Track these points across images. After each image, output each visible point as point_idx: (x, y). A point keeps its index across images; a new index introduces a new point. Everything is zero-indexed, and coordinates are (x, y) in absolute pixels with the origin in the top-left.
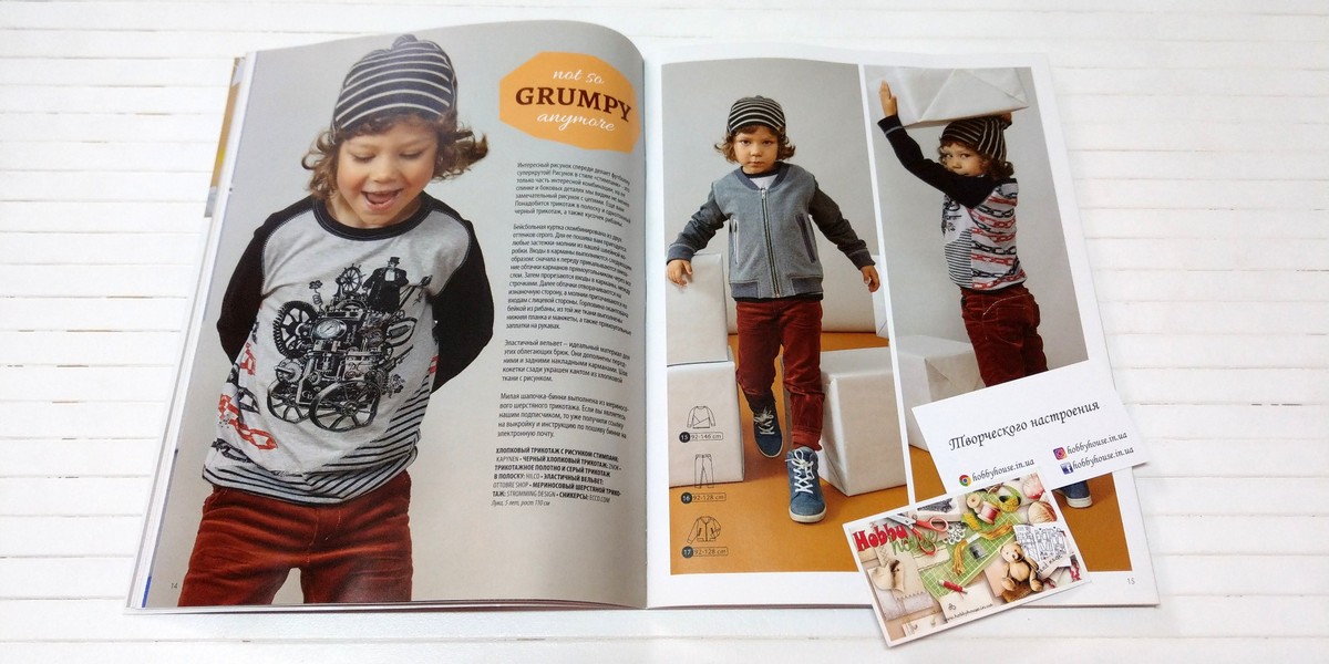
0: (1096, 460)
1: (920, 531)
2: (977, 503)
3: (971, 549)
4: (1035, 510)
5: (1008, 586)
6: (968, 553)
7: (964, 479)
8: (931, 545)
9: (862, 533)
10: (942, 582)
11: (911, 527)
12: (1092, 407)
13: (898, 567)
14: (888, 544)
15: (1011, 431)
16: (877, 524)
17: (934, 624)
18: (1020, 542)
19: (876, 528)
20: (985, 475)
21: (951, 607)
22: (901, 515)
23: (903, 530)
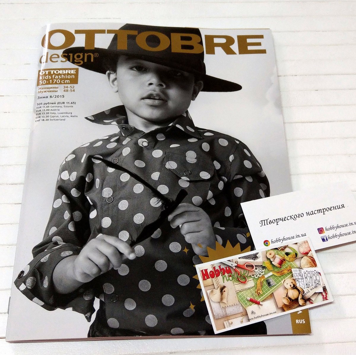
0: (341, 235)
1: (239, 270)
2: (272, 255)
3: (267, 281)
4: (305, 261)
5: (286, 302)
6: (265, 283)
7: (266, 243)
8: (245, 278)
9: (206, 270)
10: (249, 298)
11: (234, 268)
12: (341, 207)
13: (225, 289)
14: (220, 277)
15: (294, 217)
16: (215, 266)
17: (242, 322)
18: (294, 278)
19: (214, 268)
20: (278, 240)
21: (253, 312)
22: (229, 261)
23: (229, 269)
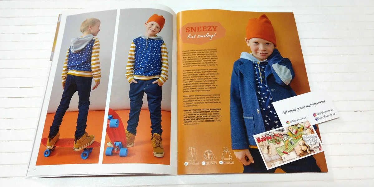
0: (325, 117)
1: (275, 137)
2: (291, 129)
4: (308, 131)
5: (301, 152)
6: (289, 143)
7: (287, 122)
8: (279, 141)
9: (259, 138)
10: (282, 151)
11: (273, 136)
12: (323, 102)
13: (269, 147)
14: (266, 141)
15: (300, 109)
16: (263, 135)
17: (280, 163)
18: (304, 140)
19: (263, 137)
20: (293, 121)
21: (285, 158)
22: (270, 133)
23: (271, 137)
